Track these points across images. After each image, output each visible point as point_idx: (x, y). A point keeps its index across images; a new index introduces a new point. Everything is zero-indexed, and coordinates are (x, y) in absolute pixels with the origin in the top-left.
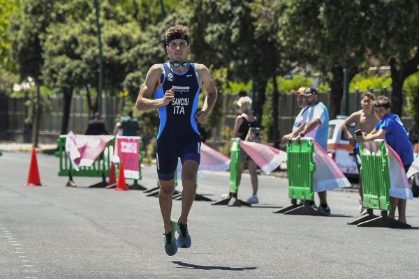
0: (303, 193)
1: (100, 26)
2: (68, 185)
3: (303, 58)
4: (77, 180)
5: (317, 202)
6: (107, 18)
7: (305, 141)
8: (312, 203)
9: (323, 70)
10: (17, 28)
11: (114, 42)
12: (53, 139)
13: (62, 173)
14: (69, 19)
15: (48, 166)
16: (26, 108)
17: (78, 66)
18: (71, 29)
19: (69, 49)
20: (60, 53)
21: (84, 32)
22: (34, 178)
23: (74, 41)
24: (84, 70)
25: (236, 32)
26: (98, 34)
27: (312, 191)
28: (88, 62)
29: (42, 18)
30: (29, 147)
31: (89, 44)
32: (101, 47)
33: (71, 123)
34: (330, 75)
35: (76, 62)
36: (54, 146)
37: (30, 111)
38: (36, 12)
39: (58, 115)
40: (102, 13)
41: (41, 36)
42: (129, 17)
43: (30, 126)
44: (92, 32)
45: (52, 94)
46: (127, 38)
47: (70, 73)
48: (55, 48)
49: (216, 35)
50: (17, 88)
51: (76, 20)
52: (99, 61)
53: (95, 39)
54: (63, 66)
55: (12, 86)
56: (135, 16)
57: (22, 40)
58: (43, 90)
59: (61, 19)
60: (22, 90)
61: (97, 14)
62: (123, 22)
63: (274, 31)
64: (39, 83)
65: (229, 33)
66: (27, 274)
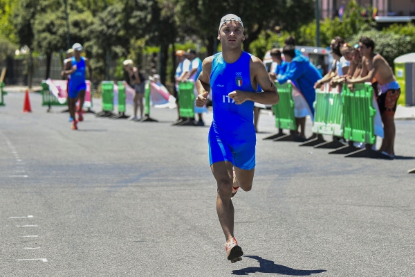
0: (188, 113)
1: (67, 14)
2: (48, 111)
3: (190, 31)
4: (54, 108)
5: (197, 118)
6: (72, 9)
7: (189, 82)
8: (193, 119)
9: (202, 38)
10: (16, 16)
11: (76, 24)
12: (39, 83)
13: (45, 104)
14: (49, 11)
15: (36, 100)
16: (24, 65)
17: (55, 39)
18: (50, 17)
19: (49, 28)
20: (44, 31)
21: (58, 18)
22: (27, 107)
23: (52, 23)
24: (58, 42)
25: (149, 17)
26: (66, 19)
27: (194, 111)
28: (61, 36)
29: (32, 10)
30: (25, 89)
31: (61, 25)
32: (68, 26)
33: (51, 74)
34: (207, 42)
35: (53, 37)
36: (40, 88)
37: (26, 67)
38: (28, 6)
39: (43, 69)
40: (69, 7)
41: (32, 21)
42: (85, 9)
43: (26, 76)
44: (62, 18)
45: (39, 56)
46: (84, 22)
47: (50, 43)
48: (41, 28)
49: (138, 19)
50: (17, 53)
51: (53, 11)
52: (68, 36)
53: (64, 22)
54: (45, 38)
55: (14, 52)
56: (89, 8)
57: (21, 24)
58: (34, 55)
59: (44, 10)
60: (21, 55)
61: (66, 7)
62: (81, 11)
63: (172, 15)
64: (32, 50)
65: (146, 18)
66: (18, 165)
